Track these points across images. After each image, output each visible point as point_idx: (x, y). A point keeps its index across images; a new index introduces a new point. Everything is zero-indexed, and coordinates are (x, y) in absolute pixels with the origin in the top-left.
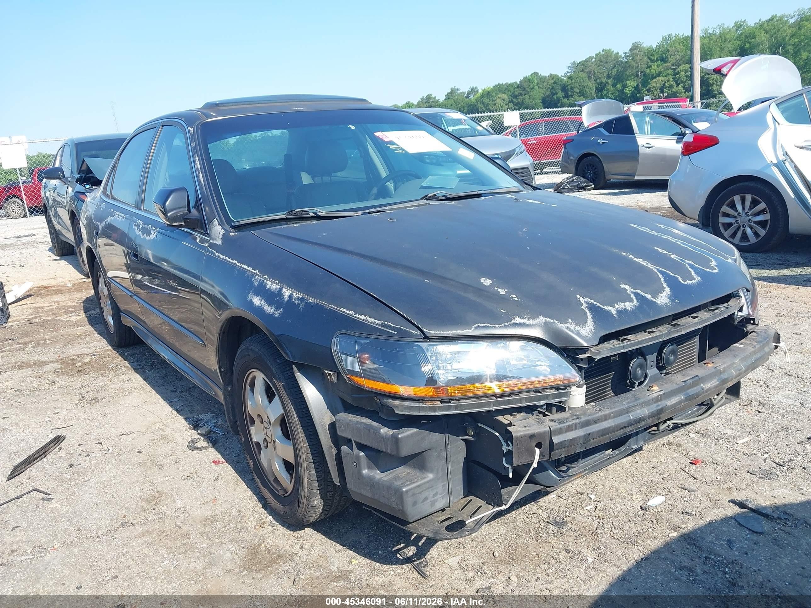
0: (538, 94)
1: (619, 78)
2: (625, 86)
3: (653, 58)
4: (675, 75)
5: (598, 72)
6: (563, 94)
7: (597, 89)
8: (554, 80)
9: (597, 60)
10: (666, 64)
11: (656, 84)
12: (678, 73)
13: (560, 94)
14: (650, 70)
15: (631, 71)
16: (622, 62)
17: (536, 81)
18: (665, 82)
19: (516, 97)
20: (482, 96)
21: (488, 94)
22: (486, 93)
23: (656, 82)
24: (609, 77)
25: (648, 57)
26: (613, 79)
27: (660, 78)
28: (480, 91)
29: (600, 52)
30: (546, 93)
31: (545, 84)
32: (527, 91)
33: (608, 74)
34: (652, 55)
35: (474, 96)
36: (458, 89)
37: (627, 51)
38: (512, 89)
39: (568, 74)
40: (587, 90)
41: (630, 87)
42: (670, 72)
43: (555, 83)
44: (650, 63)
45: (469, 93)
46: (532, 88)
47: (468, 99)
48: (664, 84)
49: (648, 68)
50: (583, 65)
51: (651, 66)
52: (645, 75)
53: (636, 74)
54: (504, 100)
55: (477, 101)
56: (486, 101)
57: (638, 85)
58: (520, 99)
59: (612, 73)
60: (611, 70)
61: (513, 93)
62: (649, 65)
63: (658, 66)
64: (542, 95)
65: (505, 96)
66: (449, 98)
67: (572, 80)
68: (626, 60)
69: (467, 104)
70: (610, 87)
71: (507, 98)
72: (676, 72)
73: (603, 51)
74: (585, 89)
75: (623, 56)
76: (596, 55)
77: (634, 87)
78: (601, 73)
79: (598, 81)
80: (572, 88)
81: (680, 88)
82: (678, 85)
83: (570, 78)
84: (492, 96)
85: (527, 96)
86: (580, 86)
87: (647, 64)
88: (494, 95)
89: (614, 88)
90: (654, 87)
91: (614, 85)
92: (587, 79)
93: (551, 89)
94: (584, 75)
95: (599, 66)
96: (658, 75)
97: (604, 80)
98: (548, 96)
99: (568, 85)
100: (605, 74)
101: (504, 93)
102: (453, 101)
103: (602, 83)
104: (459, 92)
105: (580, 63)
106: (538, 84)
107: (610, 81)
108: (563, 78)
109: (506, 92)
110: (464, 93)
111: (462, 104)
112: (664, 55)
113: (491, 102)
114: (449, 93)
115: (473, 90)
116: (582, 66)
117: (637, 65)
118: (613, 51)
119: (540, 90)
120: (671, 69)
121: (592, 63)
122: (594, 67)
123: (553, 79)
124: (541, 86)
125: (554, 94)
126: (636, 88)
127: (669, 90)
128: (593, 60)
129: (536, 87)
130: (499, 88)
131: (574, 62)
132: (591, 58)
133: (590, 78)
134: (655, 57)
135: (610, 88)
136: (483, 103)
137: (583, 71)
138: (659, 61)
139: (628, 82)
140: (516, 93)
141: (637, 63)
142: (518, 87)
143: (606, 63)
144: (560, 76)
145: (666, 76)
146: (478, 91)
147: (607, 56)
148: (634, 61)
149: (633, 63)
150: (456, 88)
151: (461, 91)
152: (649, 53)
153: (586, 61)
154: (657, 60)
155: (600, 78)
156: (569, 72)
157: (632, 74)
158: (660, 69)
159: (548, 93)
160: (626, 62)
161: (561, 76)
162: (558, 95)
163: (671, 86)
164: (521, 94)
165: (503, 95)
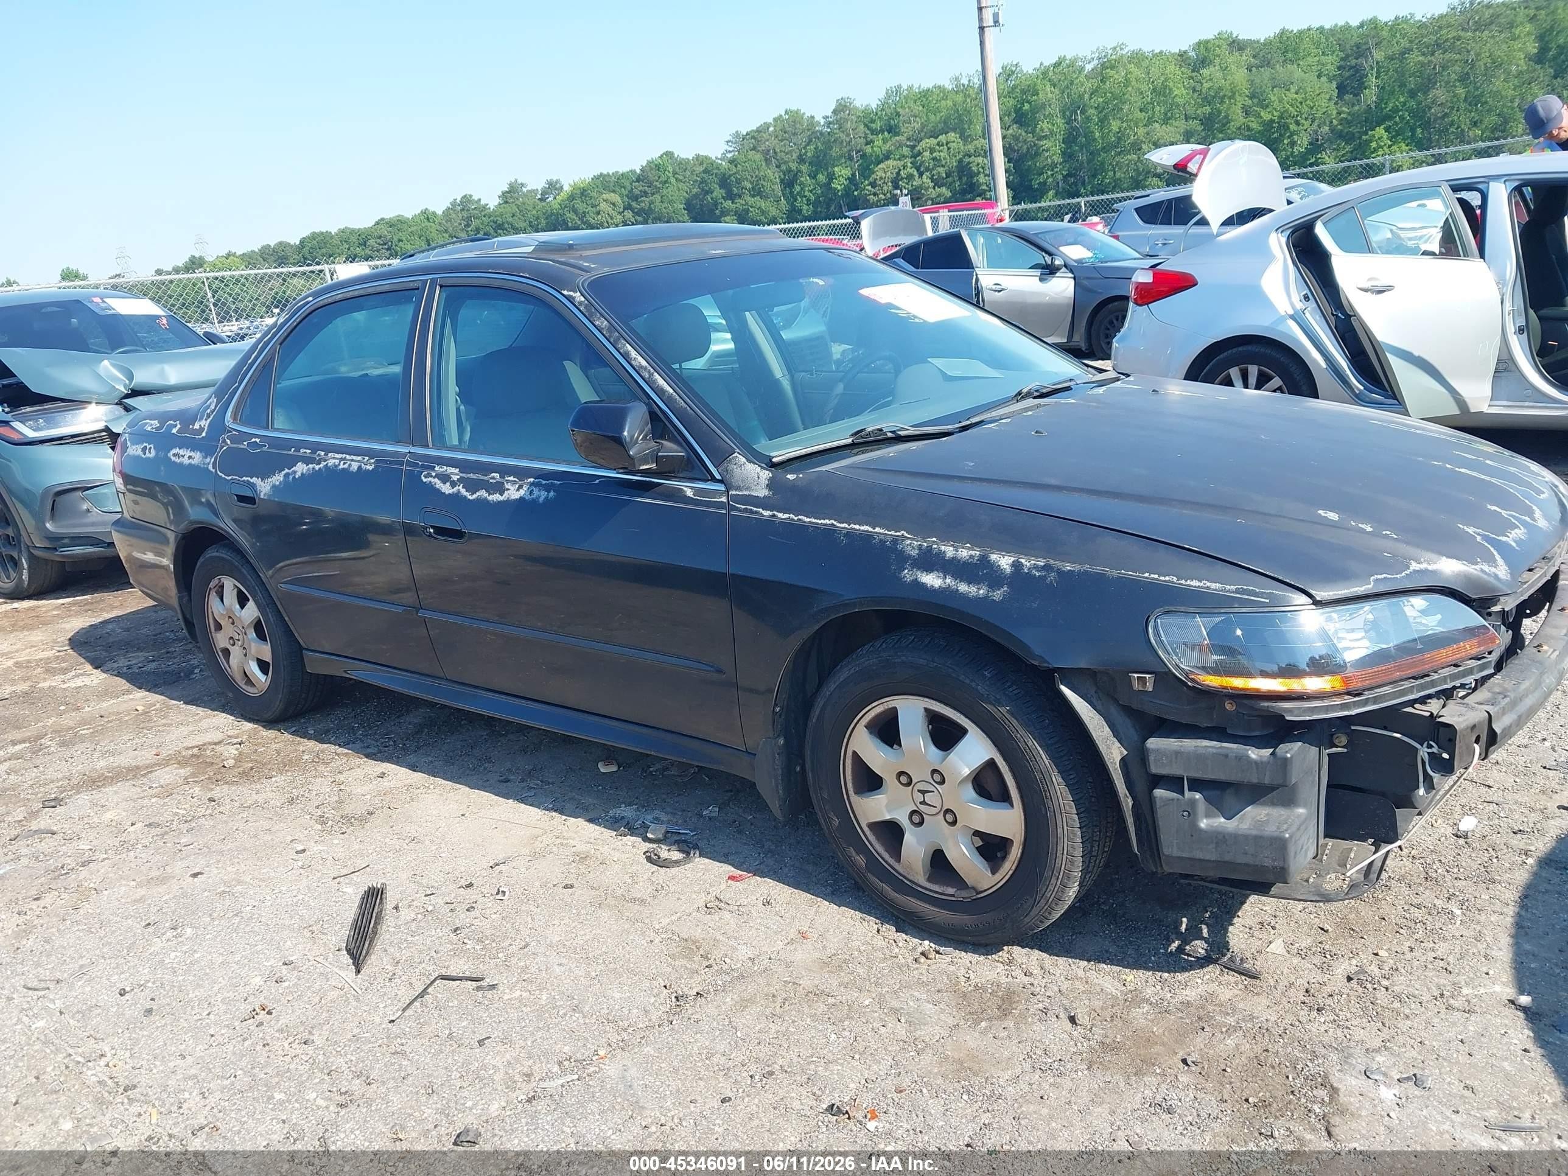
0: (677, 193)
1: (820, 163)
2: (831, 177)
3: (873, 126)
4: (914, 156)
5: (781, 151)
6: (723, 191)
7: (782, 181)
8: (705, 165)
9: (778, 129)
10: (897, 138)
11: (885, 172)
12: (919, 154)
13: (718, 193)
14: (872, 147)
15: (838, 150)
16: (821, 133)
17: (670, 169)
18: (900, 170)
19: (636, 198)
20: (572, 197)
21: (582, 194)
22: (578, 192)
23: (884, 169)
24: (801, 159)
25: (866, 125)
26: (810, 163)
27: (890, 162)
28: (566, 188)
29: (781, 116)
30: (691, 191)
31: (688, 173)
32: (656, 186)
33: (801, 155)
34: (872, 121)
35: (555, 198)
36: (522, 185)
37: (829, 114)
38: (627, 184)
39: (729, 155)
40: (765, 184)
41: (841, 178)
42: (906, 151)
43: (706, 171)
44: (869, 135)
45: (545, 193)
46: (666, 182)
47: (544, 204)
48: (898, 174)
49: (867, 144)
50: (753, 137)
51: (872, 141)
52: (864, 156)
53: (849, 155)
54: (614, 204)
55: (563, 206)
56: (580, 206)
57: (854, 175)
58: (645, 203)
59: (806, 152)
60: (805, 148)
61: (631, 191)
62: (869, 139)
63: (885, 141)
64: (685, 194)
65: (615, 198)
66: (506, 202)
67: (736, 166)
68: (829, 130)
69: (544, 214)
70: (805, 179)
71: (620, 201)
72: (915, 151)
73: (786, 112)
74: (762, 182)
75: (822, 122)
76: (775, 120)
77: (849, 178)
78: (787, 154)
79: (783, 167)
80: (739, 182)
81: (925, 180)
82: (921, 175)
83: (732, 161)
84: (591, 198)
85: (657, 197)
86: (752, 177)
87: (865, 138)
88: (594, 194)
89: (814, 181)
90: (881, 178)
91: (813, 176)
92: (764, 164)
93: (701, 183)
94: (758, 157)
95: (782, 141)
96: (887, 157)
97: (794, 166)
98: (696, 196)
99: (730, 176)
100: (795, 156)
101: (614, 191)
102: (515, 208)
103: (790, 171)
104: (524, 190)
105: (747, 134)
106: (675, 173)
107: (804, 168)
108: (720, 162)
109: (617, 189)
110: (535, 191)
111: (534, 212)
112: (892, 122)
113: (590, 208)
114: (507, 192)
115: (553, 187)
116: (753, 140)
117: (848, 140)
118: (804, 114)
119: (681, 185)
120: (907, 146)
121: (770, 135)
122: (773, 143)
123: (701, 164)
124: (681, 178)
125: (707, 193)
126: (851, 179)
127: (907, 184)
128: (771, 129)
129: (673, 180)
130: (603, 182)
131: (737, 132)
132: (767, 126)
133: (767, 161)
134: (878, 125)
135: (807, 180)
136: (575, 211)
137: (754, 149)
138: (886, 133)
139: (836, 169)
140: (636, 192)
141: (848, 135)
142: (638, 180)
143: (794, 134)
144: (714, 158)
145: (899, 159)
146: (562, 187)
147: (794, 122)
148: (843, 132)
149: (841, 135)
150: (520, 181)
151: (529, 188)
152: (867, 119)
153: (758, 131)
154: (882, 131)
155: (785, 163)
156: (730, 152)
157: (841, 156)
158: (887, 147)
159: (695, 191)
160: (829, 133)
161: (716, 158)
162: (714, 195)
163: (910, 177)
164: (645, 194)
165: (612, 194)
